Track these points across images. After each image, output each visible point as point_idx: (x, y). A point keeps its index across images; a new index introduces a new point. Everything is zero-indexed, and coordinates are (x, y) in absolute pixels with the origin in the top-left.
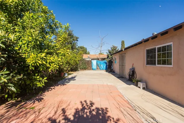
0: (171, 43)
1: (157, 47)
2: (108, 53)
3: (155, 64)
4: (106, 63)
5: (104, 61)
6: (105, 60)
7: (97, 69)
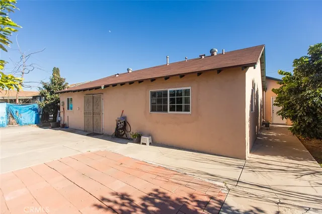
0: (190, 88)
1: (169, 90)
2: (44, 89)
3: (166, 110)
4: (35, 110)
5: (31, 106)
6: (34, 104)
7: (9, 123)
